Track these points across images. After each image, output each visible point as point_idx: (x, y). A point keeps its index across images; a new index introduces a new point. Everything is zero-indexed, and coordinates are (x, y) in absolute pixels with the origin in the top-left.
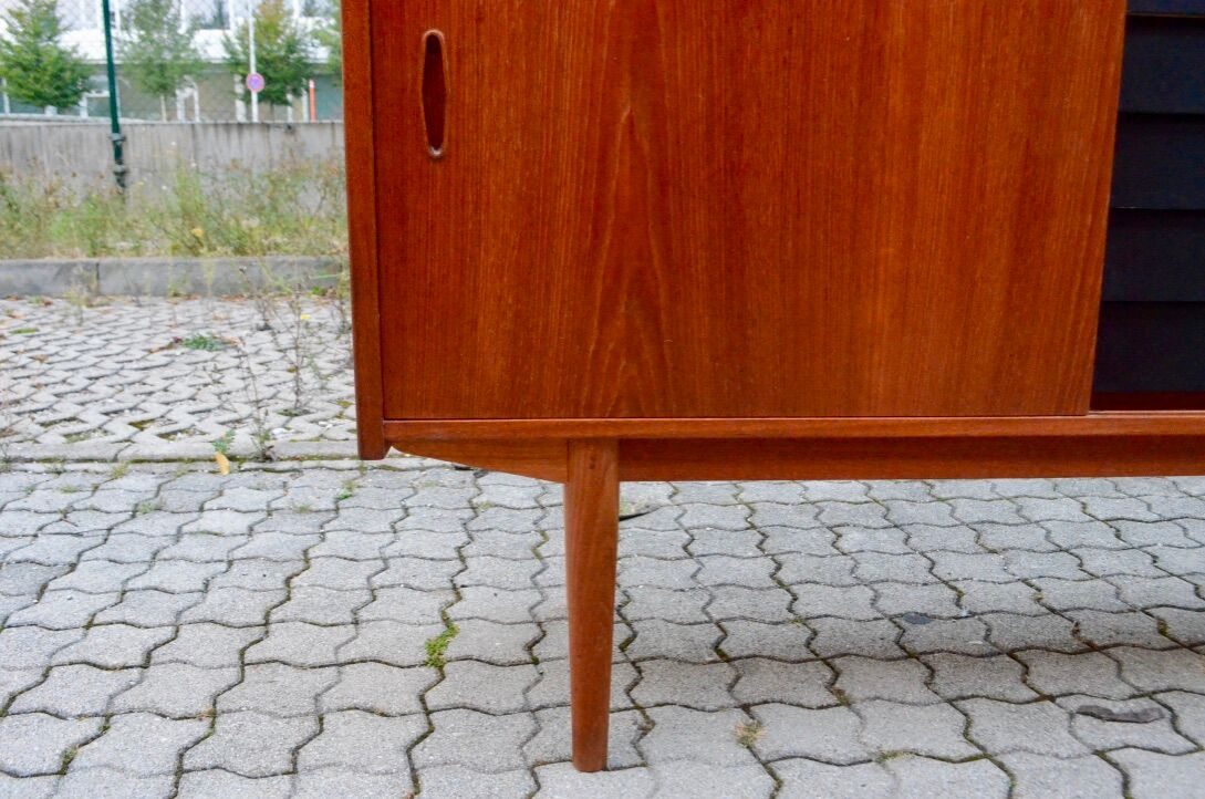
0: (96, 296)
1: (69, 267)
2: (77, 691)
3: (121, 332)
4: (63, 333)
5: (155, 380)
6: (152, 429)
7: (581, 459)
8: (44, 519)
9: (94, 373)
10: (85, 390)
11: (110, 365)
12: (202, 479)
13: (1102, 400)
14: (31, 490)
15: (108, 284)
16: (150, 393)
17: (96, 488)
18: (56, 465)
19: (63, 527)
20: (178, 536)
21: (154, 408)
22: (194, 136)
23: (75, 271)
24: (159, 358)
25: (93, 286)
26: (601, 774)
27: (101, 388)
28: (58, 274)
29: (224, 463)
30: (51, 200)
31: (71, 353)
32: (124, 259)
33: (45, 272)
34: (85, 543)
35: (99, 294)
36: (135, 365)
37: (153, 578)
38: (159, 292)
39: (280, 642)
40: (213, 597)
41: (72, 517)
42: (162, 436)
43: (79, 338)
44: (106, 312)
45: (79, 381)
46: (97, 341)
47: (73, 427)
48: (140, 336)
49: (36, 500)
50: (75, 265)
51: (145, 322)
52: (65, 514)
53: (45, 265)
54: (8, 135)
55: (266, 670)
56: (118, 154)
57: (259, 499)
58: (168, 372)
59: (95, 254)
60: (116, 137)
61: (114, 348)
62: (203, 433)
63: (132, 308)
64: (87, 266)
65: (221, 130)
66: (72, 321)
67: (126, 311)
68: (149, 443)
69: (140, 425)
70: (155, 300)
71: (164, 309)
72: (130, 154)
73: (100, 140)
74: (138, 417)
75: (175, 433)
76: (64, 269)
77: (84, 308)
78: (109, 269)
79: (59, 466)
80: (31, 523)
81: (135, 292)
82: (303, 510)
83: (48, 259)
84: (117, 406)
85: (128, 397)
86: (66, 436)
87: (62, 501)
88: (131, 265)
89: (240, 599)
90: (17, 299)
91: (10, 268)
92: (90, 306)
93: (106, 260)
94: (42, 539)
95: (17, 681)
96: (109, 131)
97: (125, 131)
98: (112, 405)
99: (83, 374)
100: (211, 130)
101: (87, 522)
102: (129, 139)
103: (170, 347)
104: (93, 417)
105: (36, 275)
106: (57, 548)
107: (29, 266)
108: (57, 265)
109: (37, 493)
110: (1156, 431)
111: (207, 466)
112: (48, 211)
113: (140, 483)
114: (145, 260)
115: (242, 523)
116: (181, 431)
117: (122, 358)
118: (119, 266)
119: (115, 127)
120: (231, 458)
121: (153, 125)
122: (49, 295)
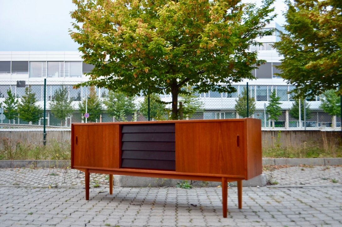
0: (35, 167)
2: (26, 202)
3: (39, 173)
4: (28, 173)
5: (43, 179)
9: (33, 178)
10: (32, 180)
11: (36, 177)
12: (47, 189)
15: (38, 165)
16: (42, 181)
17: (31, 190)
18: (26, 187)
20: (41, 193)
21: (42, 183)
22: (62, 134)
23: (32, 162)
24: (45, 177)
25: (35, 165)
27: (34, 180)
30: (29, 148)
31: (30, 176)
32: (42, 160)
33: (26, 162)
34: (29, 194)
35: (36, 167)
36: (41, 177)
37: (37, 196)
38: (48, 167)
39: (50, 200)
40: (44, 198)
41: (28, 192)
42: (42, 185)
43: (31, 174)
44: (37, 170)
45: (31, 179)
46: (35, 174)
47: (29, 184)
48: (42, 174)
49: (23, 190)
50: (32, 161)
51: (44, 172)
52: (26, 192)
53: (26, 161)
54: (21, 133)
55: (47, 201)
56: (45, 137)
57: (54, 191)
58: (46, 178)
59: (36, 159)
60: (45, 134)
61: (37, 175)
62: (48, 185)
64: (34, 161)
65: (68, 132)
66: (31, 171)
67: (41, 170)
68: (40, 186)
70: (47, 168)
71: (48, 170)
72: (47, 138)
73: (41, 134)
74: (39, 183)
76: (30, 162)
77: (33, 169)
78: (39, 162)
80: (22, 192)
81: (43, 167)
82: (59, 192)
83: (27, 160)
85: (38, 181)
87: (26, 191)
88: (43, 161)
90: (20, 168)
91: (19, 161)
92: (34, 169)
93: (38, 160)
95: (20, 202)
96: (43, 132)
97: (47, 133)
98: (35, 182)
100: (66, 133)
101: (30, 192)
102: (48, 134)
103: (47, 175)
104: (32, 183)
105: (24, 163)
106: (25, 194)
107: (23, 161)
112: (28, 150)
113: (37, 189)
114: (46, 160)
115: (50, 193)
116: (45, 185)
117: (39, 177)
118: (41, 161)
119: (45, 131)
120: (51, 187)
121: (53, 131)
122: (26, 167)
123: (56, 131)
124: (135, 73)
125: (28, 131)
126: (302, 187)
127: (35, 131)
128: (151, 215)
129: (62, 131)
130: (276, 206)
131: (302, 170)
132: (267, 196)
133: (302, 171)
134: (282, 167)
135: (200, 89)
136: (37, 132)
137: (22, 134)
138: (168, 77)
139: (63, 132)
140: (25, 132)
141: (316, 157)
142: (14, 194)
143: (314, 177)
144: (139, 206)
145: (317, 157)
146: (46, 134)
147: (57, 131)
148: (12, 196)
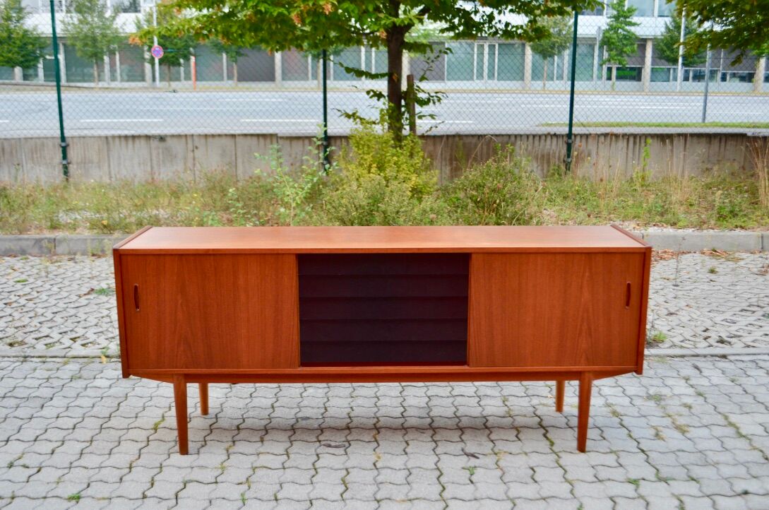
0: (54, 257)
1: (41, 240)
2: (55, 435)
3: (66, 282)
4: (39, 282)
5: (81, 314)
6: (79, 342)
7: (175, 377)
8: (40, 381)
9: (55, 309)
10: (51, 320)
11: (61, 305)
12: (96, 366)
13: (303, 364)
14: (35, 369)
15: (59, 250)
16: (79, 322)
17: (58, 369)
19: (47, 384)
20: (86, 388)
21: (80, 332)
22: (108, 143)
23: (43, 243)
24: (84, 301)
25: (53, 251)
26: (186, 456)
27: (58, 319)
28: (35, 243)
29: (104, 359)
31: (43, 297)
32: (68, 235)
33: (28, 243)
34: (55, 390)
35: (55, 255)
36: (72, 305)
37: (77, 403)
38: (85, 253)
39: (113, 422)
40: (95, 409)
41: (50, 380)
42: (83, 345)
43: (47, 286)
44: (59, 267)
45: (49, 314)
46: (55, 289)
47: (48, 341)
48: (75, 286)
49: (37, 374)
50: (42, 239)
51: (78, 275)
52: (48, 379)
53: (27, 239)
54: (3, 144)
55: (107, 430)
56: (65, 151)
57: (115, 374)
58: (87, 309)
59: (53, 232)
60: (63, 144)
61: (64, 293)
62: (99, 344)
63: (71, 263)
64: (49, 240)
65: (123, 139)
66: (43, 273)
67: (68, 266)
68: (78, 349)
69: (74, 340)
70: (83, 258)
71: (87, 265)
72: (72, 153)
73: (54, 146)
74: (74, 335)
75: (88, 343)
76: (38, 242)
77: (49, 264)
78: (60, 241)
79: (44, 359)
80: (37, 383)
81: (73, 254)
83: (29, 236)
84: (65, 330)
85: (69, 324)
86: (46, 345)
87: (46, 374)
88: (72, 239)
89: (102, 410)
90: (15, 257)
92: (51, 262)
93: (58, 234)
94: (41, 389)
95: (38, 432)
96: (60, 140)
97: (68, 141)
98: (63, 328)
99: (50, 311)
100: (117, 140)
101: (56, 383)
102: (71, 145)
103: (88, 293)
104: (56, 336)
105: (24, 244)
106: (46, 392)
107: (19, 239)
108: (34, 239)
109: (37, 371)
110: (317, 373)
111: (98, 360)
113: (73, 367)
114: (78, 236)
115: (107, 383)
116: (90, 343)
117: (67, 301)
118: (65, 239)
119: (63, 138)
120: (107, 357)
121: (84, 137)
122: (31, 255)
123: (90, 137)
124: (295, 13)
125: (20, 139)
126: (724, 357)
127: (39, 138)
128: (378, 497)
129: (107, 138)
130: (679, 451)
131: (712, 271)
132: (649, 397)
133: (713, 276)
134: (661, 259)
135: (457, 31)
136: (45, 141)
137: (6, 144)
138: (383, 22)
139: (110, 139)
140: (13, 142)
141: (742, 228)
142: (18, 393)
143: (744, 305)
144: (341, 451)
145: (743, 225)
146: (68, 145)
147: (94, 137)
148: (13, 402)
